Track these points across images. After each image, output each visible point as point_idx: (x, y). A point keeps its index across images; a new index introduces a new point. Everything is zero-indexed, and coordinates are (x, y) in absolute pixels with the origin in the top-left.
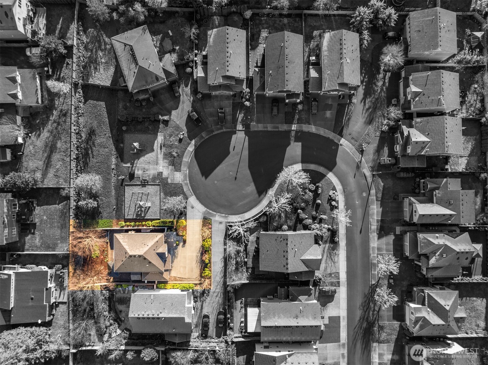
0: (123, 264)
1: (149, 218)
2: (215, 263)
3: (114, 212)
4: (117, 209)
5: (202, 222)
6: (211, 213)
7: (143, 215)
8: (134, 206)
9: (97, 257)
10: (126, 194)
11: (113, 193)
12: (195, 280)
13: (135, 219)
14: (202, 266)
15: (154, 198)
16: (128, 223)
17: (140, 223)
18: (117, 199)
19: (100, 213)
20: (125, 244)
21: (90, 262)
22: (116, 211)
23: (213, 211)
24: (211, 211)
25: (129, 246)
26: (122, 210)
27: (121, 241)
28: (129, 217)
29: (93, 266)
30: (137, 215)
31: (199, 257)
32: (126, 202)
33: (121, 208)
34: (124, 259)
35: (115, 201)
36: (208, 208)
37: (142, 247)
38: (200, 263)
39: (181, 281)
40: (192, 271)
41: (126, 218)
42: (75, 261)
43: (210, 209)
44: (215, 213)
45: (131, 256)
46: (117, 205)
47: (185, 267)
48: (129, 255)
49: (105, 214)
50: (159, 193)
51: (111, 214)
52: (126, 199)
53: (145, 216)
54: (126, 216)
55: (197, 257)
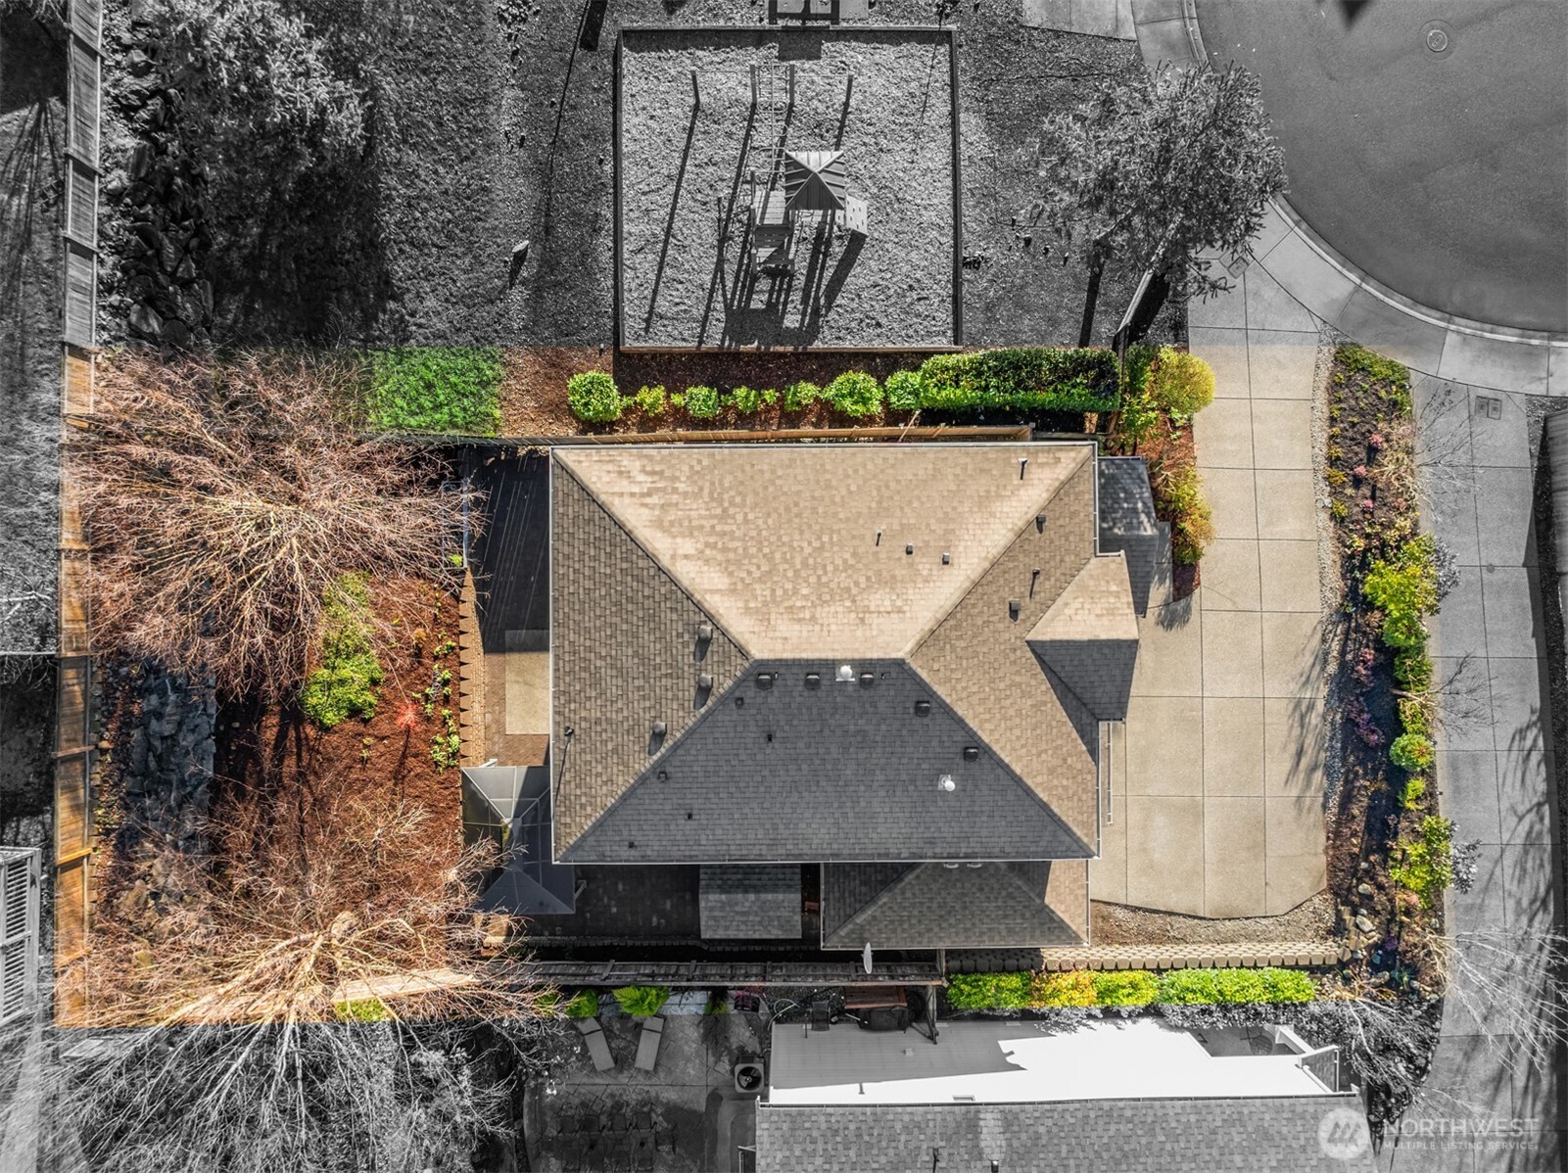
0: (661, 773)
1: (847, 345)
2: (1467, 772)
3: (517, 295)
4: (549, 263)
5: (1322, 396)
6: (1395, 318)
7: (791, 321)
8: (711, 236)
9: (355, 712)
10: (630, 121)
11: (507, 113)
12: (1288, 923)
13: (714, 356)
14: (1346, 800)
15: (892, 164)
16: (651, 396)
17: (770, 395)
18: (544, 174)
19: (386, 289)
20: (687, 546)
21: (290, 765)
22: (538, 289)
23: (1417, 301)
24: (1395, 303)
25: (726, 567)
26: (589, 274)
27: (635, 517)
28: (663, 340)
29: (321, 804)
30: (739, 320)
31: (1314, 719)
32: (628, 193)
33: (585, 256)
34: (679, 719)
35: (522, 187)
36: (1367, 274)
37: (891, 582)
38: (1329, 771)
39: (1151, 939)
40: (1258, 848)
41: (629, 343)
42: (121, 752)
43: (1387, 285)
44: (1433, 319)
45: (765, 676)
46: (545, 231)
47: (1196, 812)
48: (739, 666)
49: (429, 307)
50: (941, 108)
51: (484, 314)
52: (631, 174)
53: (812, 330)
54: (632, 325)
55: (1301, 711)
